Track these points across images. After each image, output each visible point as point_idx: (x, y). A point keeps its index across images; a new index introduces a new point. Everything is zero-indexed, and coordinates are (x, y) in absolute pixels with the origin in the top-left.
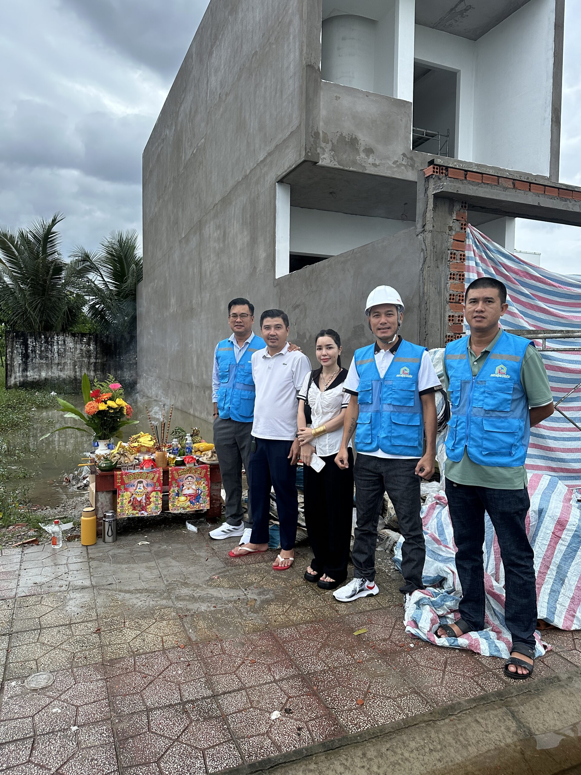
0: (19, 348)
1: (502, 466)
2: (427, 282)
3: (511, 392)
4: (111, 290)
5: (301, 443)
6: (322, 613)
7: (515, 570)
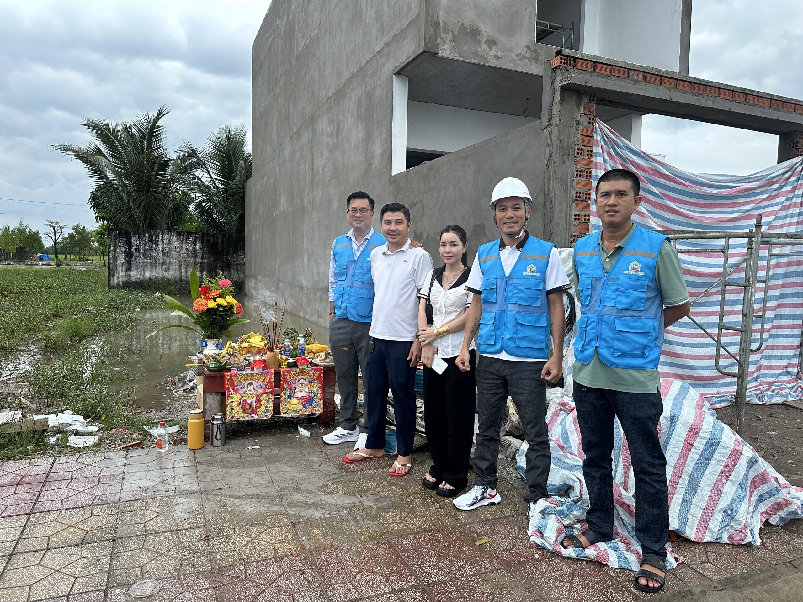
0: (122, 247)
1: (635, 368)
2: (553, 179)
3: (645, 290)
4: (218, 187)
5: (422, 344)
6: (441, 521)
7: (647, 479)
